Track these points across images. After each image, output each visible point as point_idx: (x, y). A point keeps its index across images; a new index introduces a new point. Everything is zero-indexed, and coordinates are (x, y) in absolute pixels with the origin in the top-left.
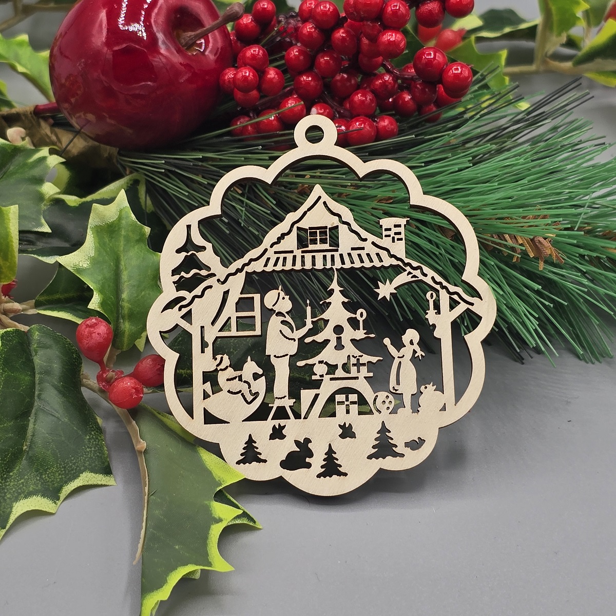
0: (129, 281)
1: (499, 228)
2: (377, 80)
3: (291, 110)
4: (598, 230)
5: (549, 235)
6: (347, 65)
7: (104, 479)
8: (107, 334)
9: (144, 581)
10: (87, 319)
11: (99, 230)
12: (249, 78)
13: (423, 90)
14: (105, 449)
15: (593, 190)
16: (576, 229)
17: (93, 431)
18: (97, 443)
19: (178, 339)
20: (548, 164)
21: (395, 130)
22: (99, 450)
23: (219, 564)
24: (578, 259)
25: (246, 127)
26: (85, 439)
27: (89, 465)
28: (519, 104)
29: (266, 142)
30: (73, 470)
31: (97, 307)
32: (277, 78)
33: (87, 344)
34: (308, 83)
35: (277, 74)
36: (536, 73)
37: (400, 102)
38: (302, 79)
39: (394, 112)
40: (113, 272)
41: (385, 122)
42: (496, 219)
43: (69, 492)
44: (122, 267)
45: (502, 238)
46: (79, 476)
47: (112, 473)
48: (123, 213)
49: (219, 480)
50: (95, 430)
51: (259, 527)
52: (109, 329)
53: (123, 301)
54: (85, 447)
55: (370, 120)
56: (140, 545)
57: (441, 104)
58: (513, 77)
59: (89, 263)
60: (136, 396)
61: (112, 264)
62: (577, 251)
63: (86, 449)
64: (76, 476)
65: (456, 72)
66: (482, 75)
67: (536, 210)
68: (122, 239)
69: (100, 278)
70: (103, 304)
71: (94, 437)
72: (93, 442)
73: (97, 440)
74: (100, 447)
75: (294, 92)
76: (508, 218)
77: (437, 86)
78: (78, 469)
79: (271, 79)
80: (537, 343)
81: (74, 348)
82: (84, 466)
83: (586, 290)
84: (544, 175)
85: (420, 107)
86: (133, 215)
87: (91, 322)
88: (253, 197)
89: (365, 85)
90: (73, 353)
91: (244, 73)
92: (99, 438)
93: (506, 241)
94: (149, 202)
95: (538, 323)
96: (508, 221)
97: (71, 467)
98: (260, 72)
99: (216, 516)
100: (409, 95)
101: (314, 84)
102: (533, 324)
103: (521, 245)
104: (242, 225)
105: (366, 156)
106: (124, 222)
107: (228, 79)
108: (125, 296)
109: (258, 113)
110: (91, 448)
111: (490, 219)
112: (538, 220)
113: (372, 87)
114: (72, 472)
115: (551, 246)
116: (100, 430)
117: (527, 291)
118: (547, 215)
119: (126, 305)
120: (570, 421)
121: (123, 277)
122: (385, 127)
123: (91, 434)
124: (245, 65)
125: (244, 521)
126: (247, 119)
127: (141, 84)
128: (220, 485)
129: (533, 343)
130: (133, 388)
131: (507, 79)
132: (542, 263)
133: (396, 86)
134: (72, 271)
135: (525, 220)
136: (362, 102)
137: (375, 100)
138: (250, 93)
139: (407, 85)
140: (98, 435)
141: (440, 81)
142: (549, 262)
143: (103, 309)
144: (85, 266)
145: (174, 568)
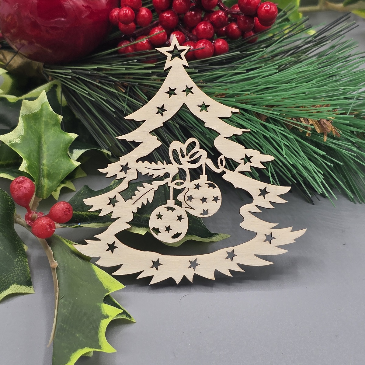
0: (48, 152)
1: (296, 113)
2: (214, 15)
3: (157, 36)
4: (362, 114)
5: (330, 118)
6: (194, 6)
7: (27, 289)
8: (31, 188)
9: (54, 359)
10: (18, 178)
11: (27, 118)
12: (128, 15)
13: (245, 22)
14: (28, 268)
15: (359, 87)
16: (348, 114)
17: (20, 256)
18: (22, 264)
19: (82, 191)
20: (329, 70)
21: (227, 48)
22: (24, 269)
23: (106, 348)
24: (349, 134)
25: (127, 47)
26: (14, 261)
27: (17, 279)
28: (309, 31)
29: (140, 58)
30: (5, 283)
31: (25, 169)
32: (147, 15)
33: (17, 194)
34: (168, 18)
35: (147, 12)
36: (320, 11)
37: (230, 30)
38: (164, 16)
39: (226, 37)
40: (36, 146)
41: (219, 43)
42: (295, 108)
43: (2, 298)
44: (43, 143)
45: (299, 120)
46: (10, 287)
47: (32, 285)
48: (44, 106)
49: (107, 289)
50: (21, 255)
51: (133, 321)
52: (32, 184)
53: (43, 165)
54: (14, 267)
55: (210, 42)
56: (52, 334)
57: (257, 31)
58: (305, 13)
59: (20, 140)
60: (50, 230)
61: (36, 140)
62: (349, 129)
63: (15, 269)
64: (7, 287)
65: (267, 8)
66: (284, 12)
67: (321, 101)
68: (43, 123)
69: (27, 150)
70: (29, 167)
71: (21, 260)
72: (20, 263)
73: (23, 262)
74: (25, 267)
75: (159, 24)
76: (302, 107)
77: (254, 18)
78: (9, 282)
79: (143, 16)
80: (322, 191)
81: (10, 197)
82: (13, 280)
83: (355, 155)
84: (327, 78)
85: (243, 32)
86: (50, 108)
87: (19, 180)
88: (132, 95)
89: (207, 19)
90: (9, 201)
91: (125, 11)
92: (24, 261)
93: (301, 122)
94: (64, 99)
95: (323, 177)
96: (302, 109)
97: (4, 281)
98: (136, 11)
99: (105, 314)
100: (236, 25)
101: (172, 19)
102: (320, 178)
103: (312, 125)
104: (125, 113)
105: (207, 66)
106: (44, 112)
107: (115, 15)
108: (44, 162)
109: (136, 38)
110: (18, 267)
111: (291, 107)
112: (323, 108)
113: (211, 19)
114: (5, 284)
115: (332, 126)
116: (25, 254)
117: (316, 156)
118: (328, 105)
119: (45, 168)
120: (345, 244)
121: (44, 149)
122: (220, 46)
123: (19, 258)
124: (126, 6)
125: (124, 317)
126: (128, 42)
127: (56, 19)
128: (108, 291)
129: (320, 191)
130: (48, 224)
131: (301, 15)
132: (326, 137)
133: (227, 19)
134: (8, 145)
135: (314, 108)
136: (204, 30)
137: (213, 28)
138: (129, 25)
139: (235, 18)
140: (23, 258)
141: (256, 15)
142: (330, 136)
143: (29, 171)
144: (17, 142)
145: (75, 350)
